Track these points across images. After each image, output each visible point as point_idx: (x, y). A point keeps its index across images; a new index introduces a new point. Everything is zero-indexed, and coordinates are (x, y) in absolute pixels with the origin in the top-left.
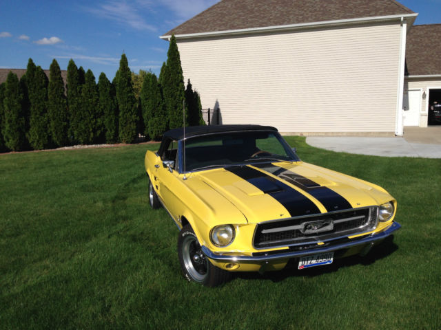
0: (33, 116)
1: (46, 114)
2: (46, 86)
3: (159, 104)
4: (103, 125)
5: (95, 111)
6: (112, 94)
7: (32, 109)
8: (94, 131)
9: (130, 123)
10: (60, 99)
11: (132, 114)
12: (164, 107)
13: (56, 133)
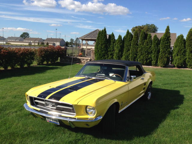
0: (124, 52)
1: (129, 52)
2: (131, 40)
3: (182, 50)
4: (151, 57)
5: (148, 51)
6: (158, 44)
7: (124, 49)
8: (146, 60)
9: (164, 58)
10: (135, 46)
11: (166, 54)
12: (185, 52)
13: (131, 59)
